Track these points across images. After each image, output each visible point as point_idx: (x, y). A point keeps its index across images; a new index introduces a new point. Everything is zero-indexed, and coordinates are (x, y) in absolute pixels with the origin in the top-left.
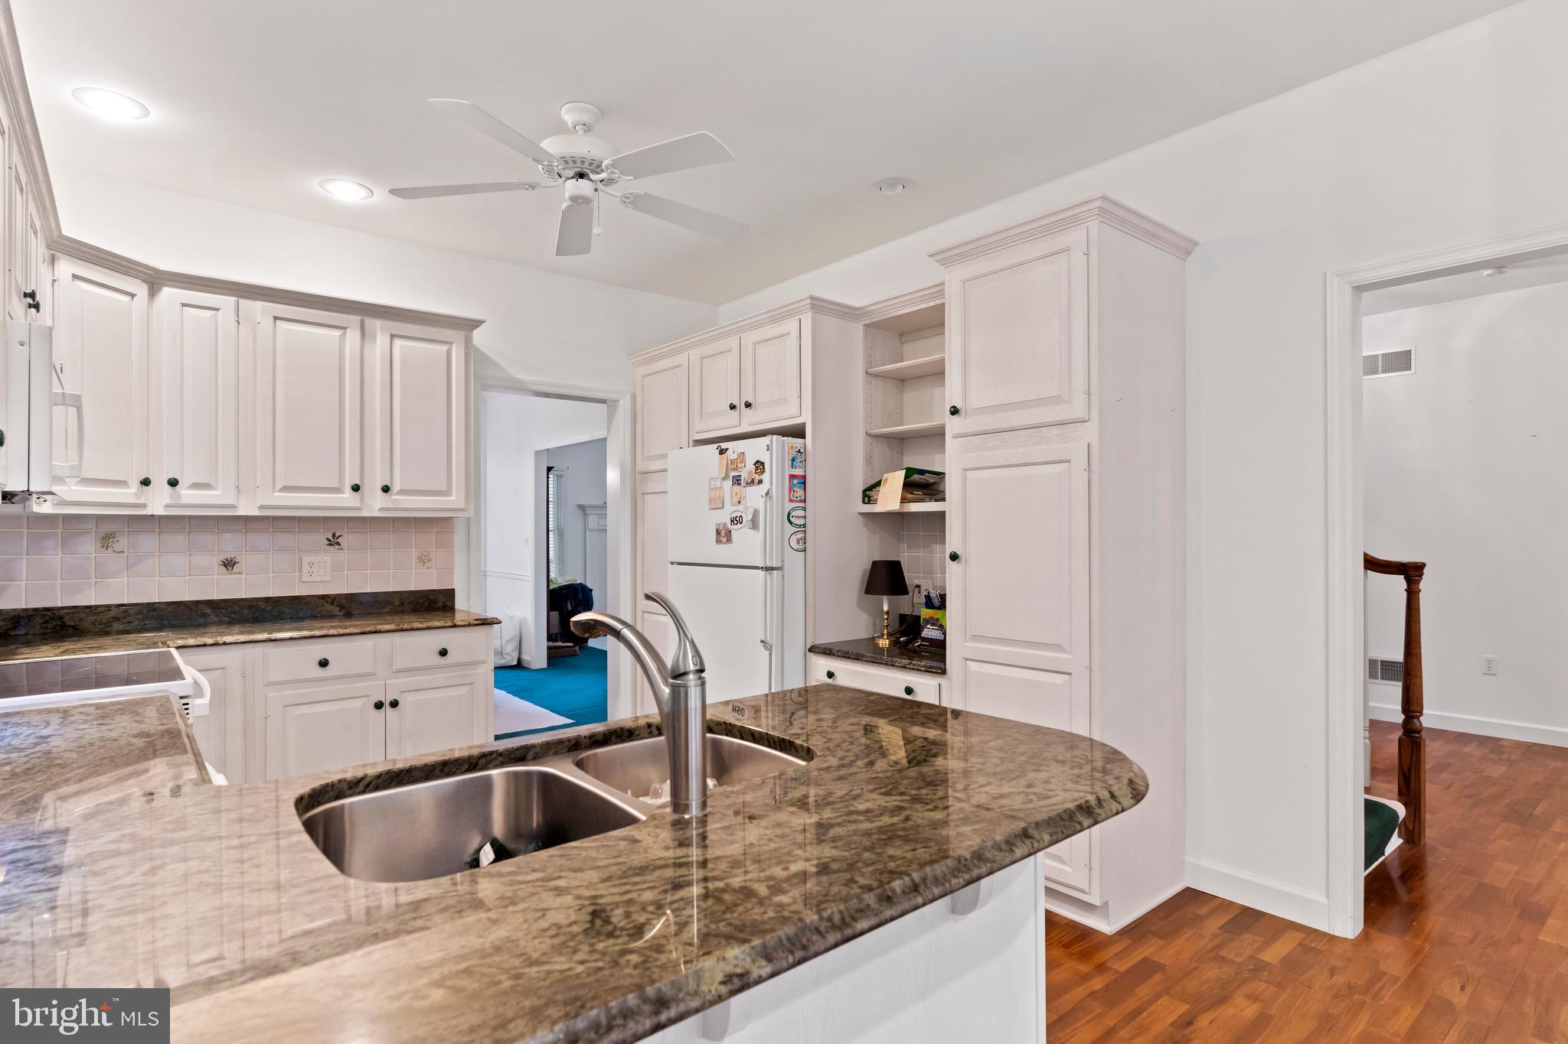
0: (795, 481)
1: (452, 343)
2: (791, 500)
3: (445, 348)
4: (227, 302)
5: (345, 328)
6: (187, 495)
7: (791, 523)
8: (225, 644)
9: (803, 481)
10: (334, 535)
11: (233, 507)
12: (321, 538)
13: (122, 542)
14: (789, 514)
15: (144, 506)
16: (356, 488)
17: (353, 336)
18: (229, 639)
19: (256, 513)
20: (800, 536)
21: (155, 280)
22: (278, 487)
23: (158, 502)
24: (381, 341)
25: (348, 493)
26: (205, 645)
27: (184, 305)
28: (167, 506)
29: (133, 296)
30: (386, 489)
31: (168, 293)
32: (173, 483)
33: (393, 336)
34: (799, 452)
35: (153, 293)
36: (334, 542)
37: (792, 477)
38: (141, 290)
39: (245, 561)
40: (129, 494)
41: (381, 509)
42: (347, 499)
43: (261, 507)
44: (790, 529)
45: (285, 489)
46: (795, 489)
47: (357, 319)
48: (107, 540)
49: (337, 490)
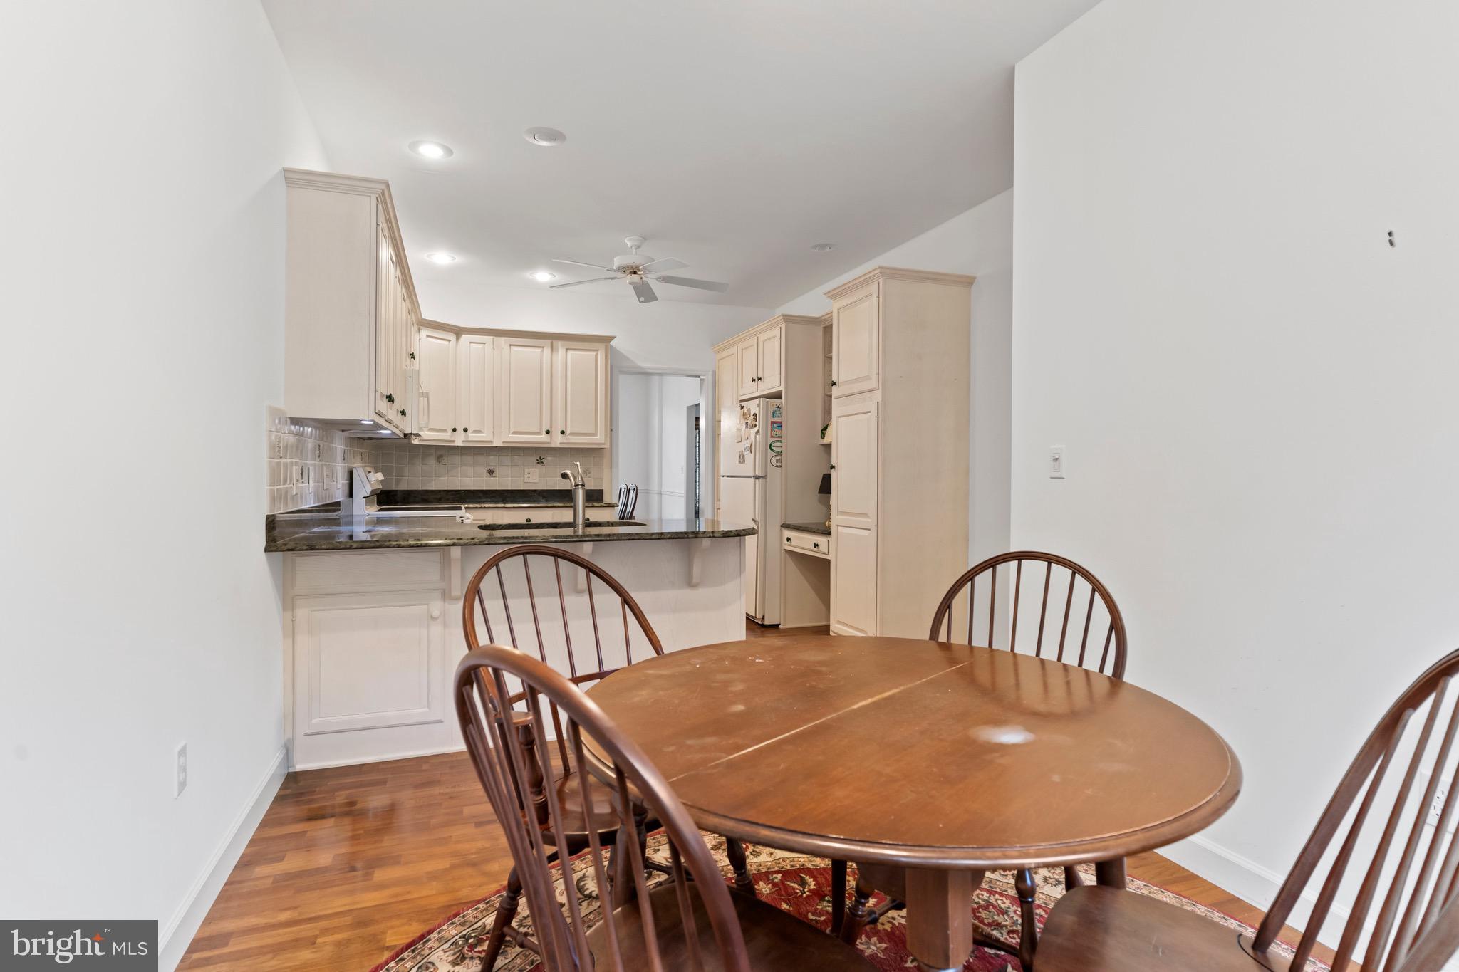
0: (775, 425)
1: (598, 351)
2: (772, 437)
3: (594, 353)
4: (488, 339)
5: (543, 347)
6: (472, 436)
7: (772, 450)
8: (485, 508)
9: (780, 425)
10: (540, 458)
11: (491, 442)
12: (534, 459)
13: (446, 459)
14: (771, 445)
15: (453, 441)
16: (548, 432)
17: (547, 351)
18: (487, 505)
19: (501, 445)
20: (778, 458)
21: (458, 332)
22: (511, 432)
23: (459, 440)
24: (561, 352)
25: (544, 435)
26: (476, 508)
27: (471, 343)
28: (463, 442)
29: (450, 341)
30: (563, 433)
31: (464, 337)
32: (465, 430)
33: (567, 349)
34: (778, 407)
35: (458, 339)
36: (540, 462)
37: (773, 423)
38: (452, 337)
39: (499, 471)
40: (446, 436)
41: (560, 443)
42: (543, 438)
43: (504, 442)
44: (771, 454)
45: (515, 433)
46: (776, 430)
47: (548, 342)
48: (439, 458)
49: (539, 433)
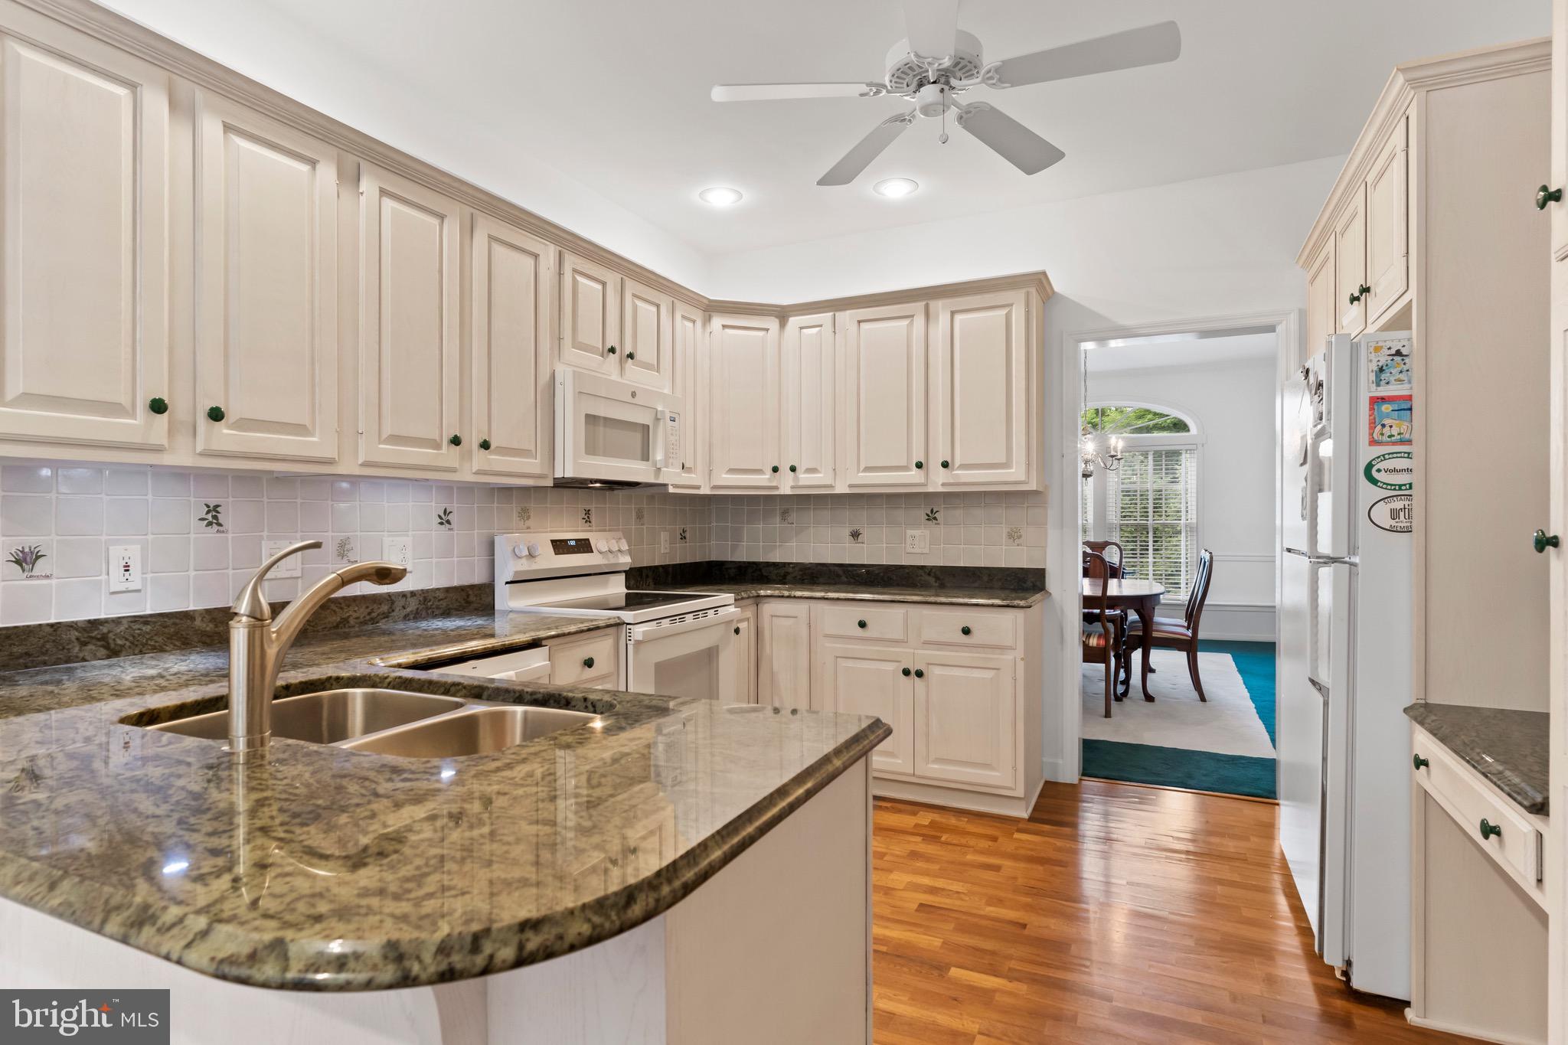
0: (1386, 408)
1: (1012, 305)
2: (1373, 442)
3: (1003, 312)
4: (825, 317)
5: (913, 316)
6: (805, 478)
7: (1374, 481)
8: (795, 597)
9: (1404, 405)
10: (932, 511)
11: (831, 486)
12: (921, 513)
13: (793, 516)
14: (1369, 467)
15: (776, 488)
16: (919, 465)
17: (919, 322)
18: (798, 593)
19: (847, 491)
20: (1398, 504)
21: (783, 314)
22: (861, 469)
23: (786, 486)
24: (943, 319)
25: (915, 471)
26: (783, 597)
27: (801, 328)
28: (792, 487)
29: (767, 330)
30: (945, 465)
31: (794, 321)
32: (793, 469)
33: (953, 313)
34: (1398, 353)
35: (783, 323)
36: (931, 517)
37: (1375, 401)
38: (773, 324)
39: (866, 534)
40: (764, 479)
41: (943, 485)
42: (914, 476)
43: (850, 486)
44: (1368, 493)
45: (868, 469)
46: (1387, 422)
47: (921, 305)
48: (785, 514)
49: (905, 468)
